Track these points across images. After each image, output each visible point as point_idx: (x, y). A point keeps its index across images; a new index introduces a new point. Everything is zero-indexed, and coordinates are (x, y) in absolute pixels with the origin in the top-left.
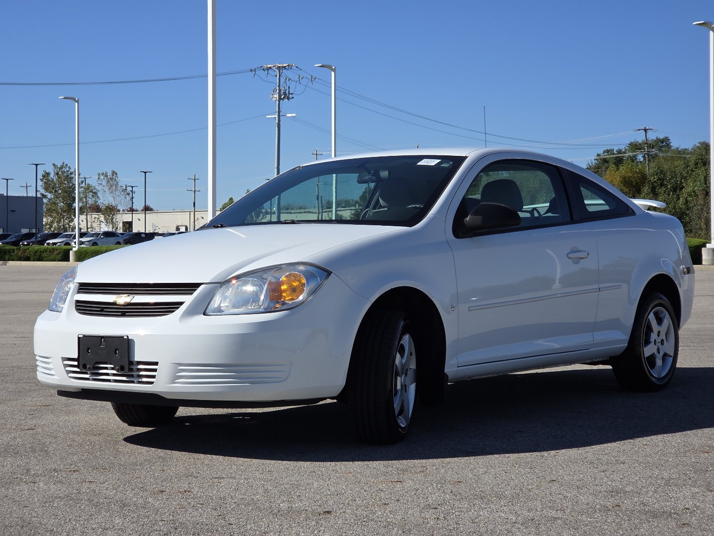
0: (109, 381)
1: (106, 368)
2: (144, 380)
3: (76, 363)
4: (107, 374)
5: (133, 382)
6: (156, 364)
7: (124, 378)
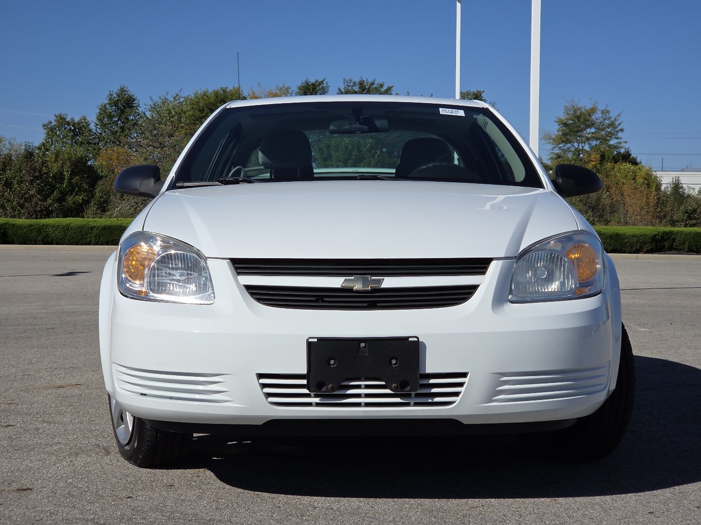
0: (358, 405)
1: (359, 387)
2: (437, 399)
3: (304, 382)
4: (358, 396)
5: (408, 404)
6: (464, 375)
7: (398, 400)
